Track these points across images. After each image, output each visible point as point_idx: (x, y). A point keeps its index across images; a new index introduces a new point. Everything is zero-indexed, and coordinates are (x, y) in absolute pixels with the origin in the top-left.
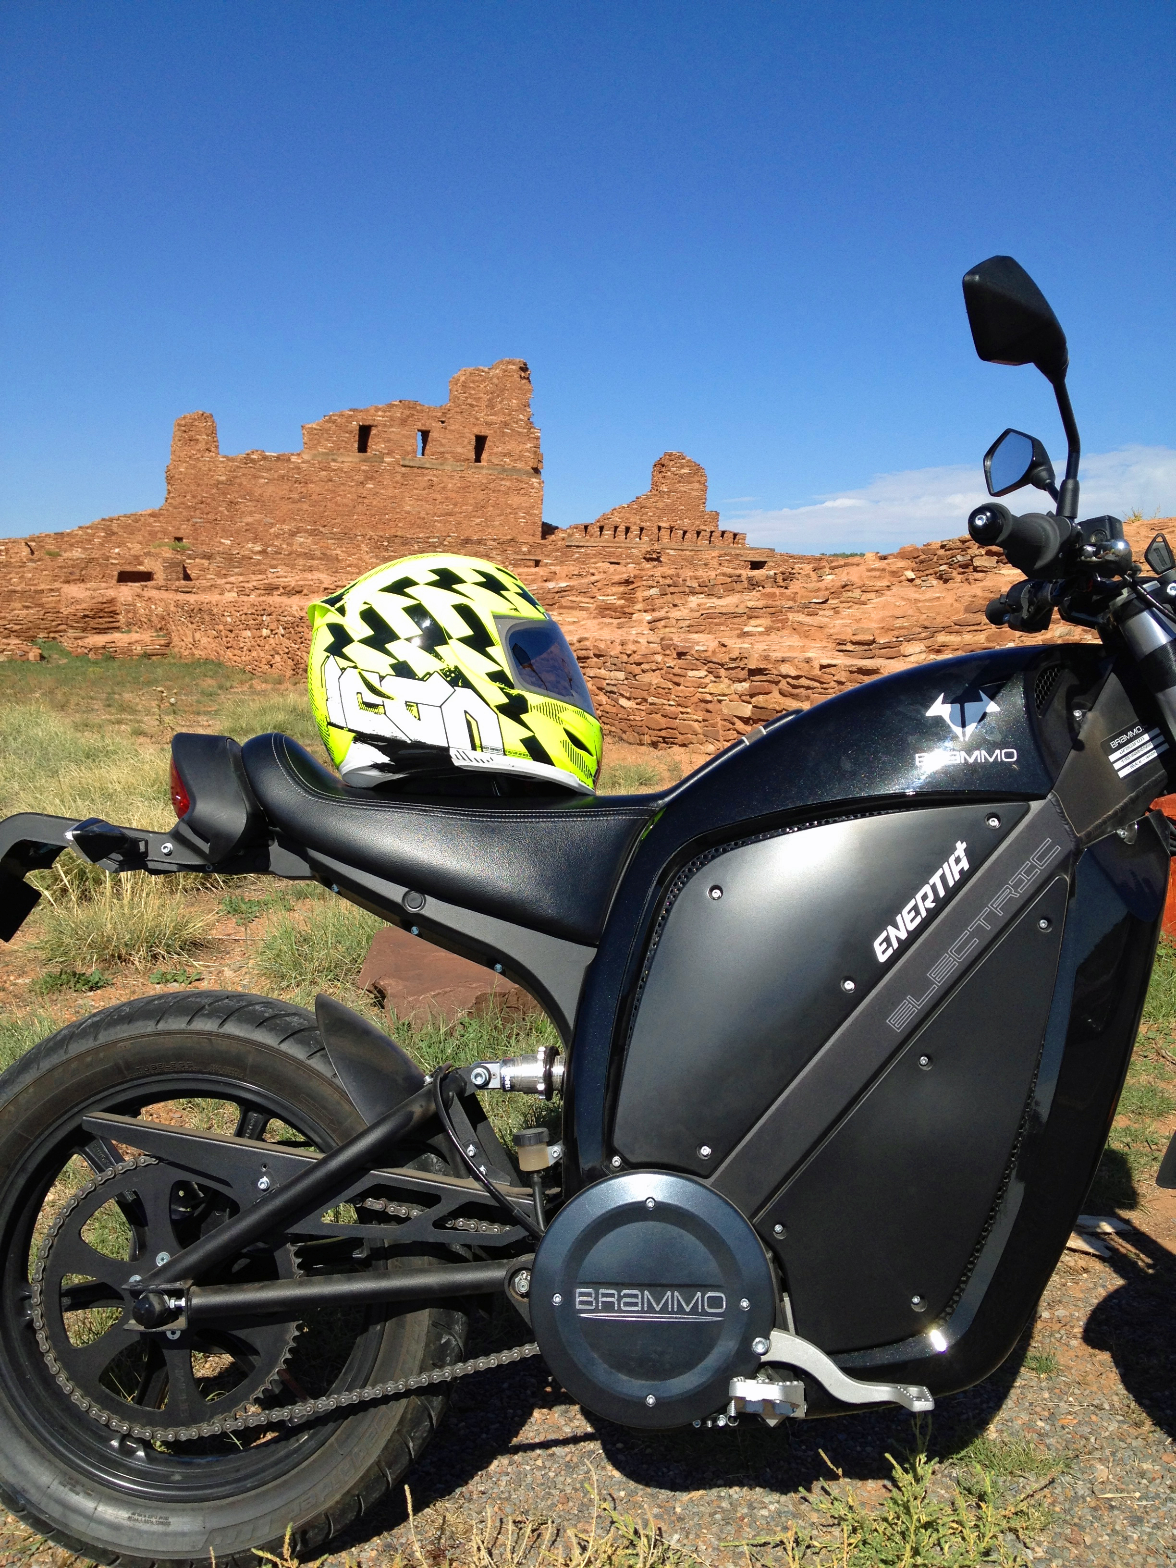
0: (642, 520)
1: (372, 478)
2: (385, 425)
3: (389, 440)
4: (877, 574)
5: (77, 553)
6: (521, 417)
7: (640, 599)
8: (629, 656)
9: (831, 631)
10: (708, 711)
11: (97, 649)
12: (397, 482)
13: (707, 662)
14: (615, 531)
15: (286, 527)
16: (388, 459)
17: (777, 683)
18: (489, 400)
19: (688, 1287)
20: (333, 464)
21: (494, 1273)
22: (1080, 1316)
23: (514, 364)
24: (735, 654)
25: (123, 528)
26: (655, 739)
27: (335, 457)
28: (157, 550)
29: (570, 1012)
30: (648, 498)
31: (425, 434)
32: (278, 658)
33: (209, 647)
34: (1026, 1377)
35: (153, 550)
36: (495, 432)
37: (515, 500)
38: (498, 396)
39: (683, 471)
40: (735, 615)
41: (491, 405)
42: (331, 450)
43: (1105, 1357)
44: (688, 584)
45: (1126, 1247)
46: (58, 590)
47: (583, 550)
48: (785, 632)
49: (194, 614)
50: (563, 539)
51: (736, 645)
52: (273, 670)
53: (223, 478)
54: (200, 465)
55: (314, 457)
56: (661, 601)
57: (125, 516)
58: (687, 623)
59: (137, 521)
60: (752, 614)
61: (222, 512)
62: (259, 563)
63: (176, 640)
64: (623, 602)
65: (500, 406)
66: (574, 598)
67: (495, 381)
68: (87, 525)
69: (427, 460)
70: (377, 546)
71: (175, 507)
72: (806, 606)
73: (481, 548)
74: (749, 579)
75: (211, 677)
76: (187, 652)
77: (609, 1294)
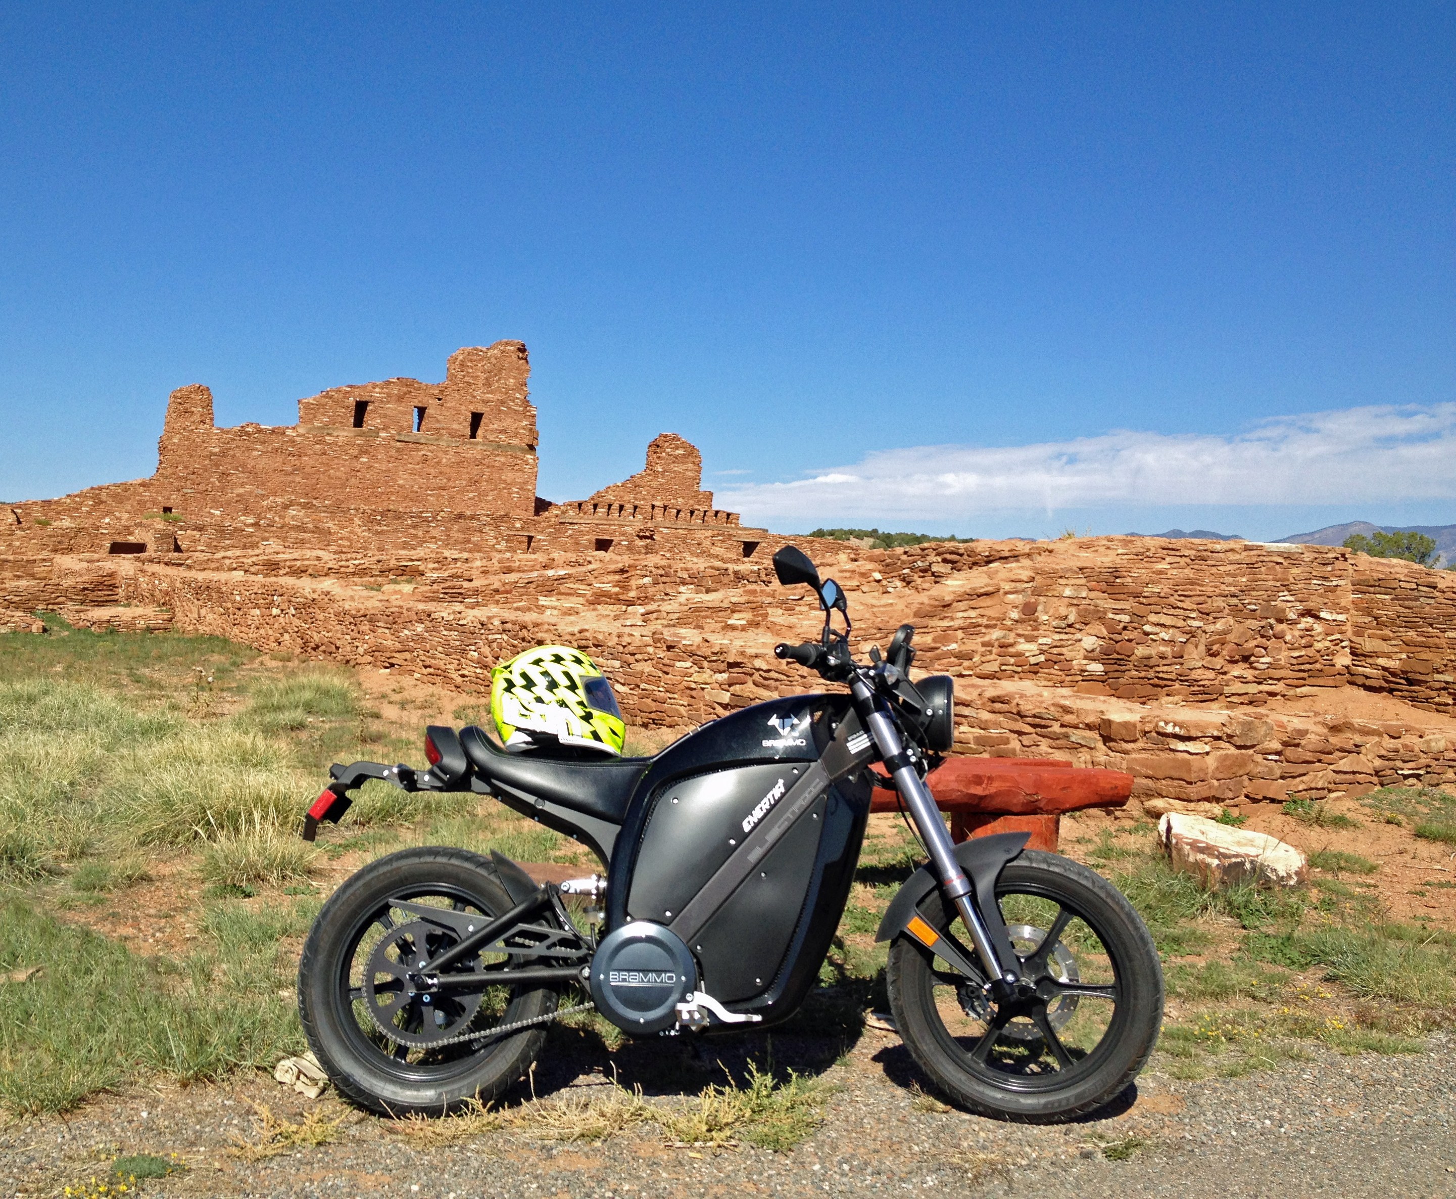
0: (636, 499)
1: (366, 452)
2: (382, 402)
3: (385, 416)
4: (848, 574)
5: (67, 523)
6: (518, 395)
7: (634, 587)
8: (624, 647)
9: (799, 631)
10: (692, 697)
11: (101, 623)
12: (391, 457)
13: (692, 654)
14: (609, 509)
15: (279, 500)
16: (383, 434)
17: (751, 675)
18: (486, 379)
19: (658, 972)
20: (327, 438)
21: (573, 972)
23: (512, 346)
24: (716, 650)
25: (112, 496)
26: (646, 720)
27: (330, 431)
28: (149, 521)
29: (609, 854)
30: (642, 477)
31: (422, 411)
32: (286, 636)
33: (215, 623)
35: (144, 521)
36: (492, 410)
37: (508, 476)
38: (496, 375)
39: (678, 452)
40: (720, 609)
41: (488, 384)
42: (326, 425)
44: (679, 574)
46: (51, 560)
47: (576, 527)
48: (761, 630)
49: (203, 591)
50: (557, 516)
51: (719, 640)
52: (281, 648)
53: (217, 450)
54: (194, 436)
55: (310, 430)
56: (653, 589)
57: (115, 485)
58: (677, 615)
59: (126, 490)
60: (734, 608)
61: (213, 483)
62: (250, 535)
63: (179, 615)
64: (617, 589)
65: (497, 385)
66: (571, 586)
67: (493, 360)
68: (76, 493)
69: (422, 436)
70: (370, 520)
71: (166, 478)
72: (783, 602)
73: (475, 523)
74: (736, 573)
75: (219, 653)
76: (191, 627)
77: (624, 975)
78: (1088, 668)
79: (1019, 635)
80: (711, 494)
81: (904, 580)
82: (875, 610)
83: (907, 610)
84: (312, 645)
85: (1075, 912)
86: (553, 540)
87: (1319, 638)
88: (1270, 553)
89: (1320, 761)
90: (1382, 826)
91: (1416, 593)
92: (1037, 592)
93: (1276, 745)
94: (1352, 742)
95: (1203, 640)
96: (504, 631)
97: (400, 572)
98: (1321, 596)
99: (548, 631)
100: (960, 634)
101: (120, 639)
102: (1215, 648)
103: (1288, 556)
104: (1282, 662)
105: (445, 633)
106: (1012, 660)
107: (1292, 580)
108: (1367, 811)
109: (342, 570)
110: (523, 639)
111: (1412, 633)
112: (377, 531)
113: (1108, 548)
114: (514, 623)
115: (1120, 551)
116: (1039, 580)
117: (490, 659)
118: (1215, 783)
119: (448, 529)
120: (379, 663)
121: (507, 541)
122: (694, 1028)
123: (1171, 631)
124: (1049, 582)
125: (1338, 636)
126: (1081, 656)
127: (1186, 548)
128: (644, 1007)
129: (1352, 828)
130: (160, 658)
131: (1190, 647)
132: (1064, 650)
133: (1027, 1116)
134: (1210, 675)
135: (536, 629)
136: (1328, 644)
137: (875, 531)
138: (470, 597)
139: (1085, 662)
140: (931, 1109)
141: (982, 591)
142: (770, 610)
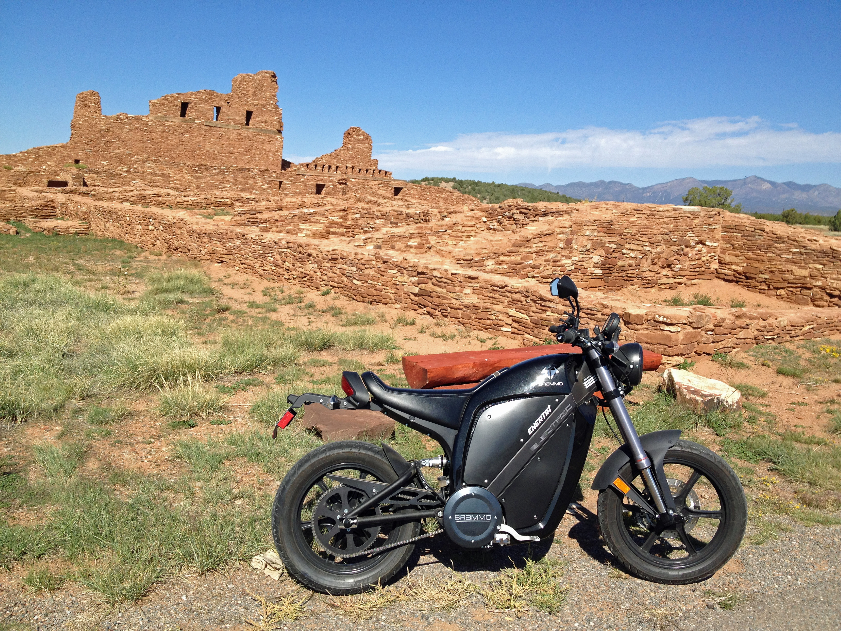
0: (337, 162)
1: (188, 131)
2: (196, 103)
3: (198, 111)
4: (470, 218)
5: (21, 168)
6: (272, 102)
7: (350, 219)
8: (359, 260)
9: (454, 255)
10: (397, 289)
11: (49, 230)
12: (202, 134)
13: (397, 266)
14: (323, 168)
15: (141, 158)
16: (197, 121)
17: (431, 279)
18: (254, 92)
19: (482, 514)
20: (166, 123)
22: (567, 531)
23: (268, 73)
24: (411, 265)
25: (45, 153)
26: (370, 300)
27: (167, 119)
28: (68, 169)
29: (450, 446)
30: (341, 151)
31: (218, 109)
32: (158, 241)
33: (115, 232)
34: (553, 545)
35: (65, 168)
36: (257, 110)
37: (267, 147)
38: (259, 90)
39: (360, 137)
40: (404, 237)
41: (255, 95)
42: (165, 115)
43: (575, 540)
44: (375, 213)
45: (579, 512)
46: (15, 190)
47: (305, 177)
49: (106, 213)
50: (295, 170)
51: (411, 259)
52: (155, 248)
53: (104, 128)
54: (91, 120)
55: (156, 118)
56: (361, 221)
57: (47, 147)
58: (381, 240)
59: (54, 150)
60: (411, 236)
61: (102, 147)
62: (125, 177)
63: (93, 226)
64: (341, 220)
65: (260, 96)
67: (258, 81)
68: (25, 151)
69: (219, 123)
70: (192, 170)
71: (76, 143)
72: (437, 233)
73: (250, 174)
74: (407, 214)
75: (120, 250)
76: (101, 233)
77: (463, 516)
78: (595, 272)
79: (563, 256)
80: (377, 161)
81: (498, 222)
82: (493, 243)
83: (509, 243)
84: (174, 247)
85: (702, 473)
86: (293, 183)
87: (704, 255)
88: (685, 212)
89: (730, 333)
90: (761, 367)
91: (754, 233)
92: (573, 233)
93: (712, 327)
94: (745, 323)
95: (650, 256)
96: (289, 247)
97: (217, 205)
98: (707, 234)
99: (314, 249)
100: (534, 255)
101: (61, 239)
102: (655, 261)
103: (693, 213)
104: (686, 268)
105: (254, 246)
106: (559, 269)
107: (694, 226)
108: (752, 358)
109: (185, 203)
110: (300, 253)
111: (750, 254)
112: (196, 176)
113: (607, 209)
114: (294, 243)
115: (614, 211)
116: (574, 226)
117: (280, 262)
118: (682, 346)
119: (236, 176)
120: (214, 260)
121: (268, 184)
122: (502, 545)
123: (635, 252)
124: (579, 228)
125: (713, 254)
126: (592, 266)
127: (645, 209)
128: (473, 534)
129: (747, 369)
130: (87, 252)
131: (644, 260)
132: (584, 263)
133: (672, 581)
134: (652, 274)
135: (307, 248)
136: (708, 258)
137: (455, 179)
138: (262, 223)
139: (594, 269)
140: (619, 577)
141: (546, 233)
142: (429, 237)
